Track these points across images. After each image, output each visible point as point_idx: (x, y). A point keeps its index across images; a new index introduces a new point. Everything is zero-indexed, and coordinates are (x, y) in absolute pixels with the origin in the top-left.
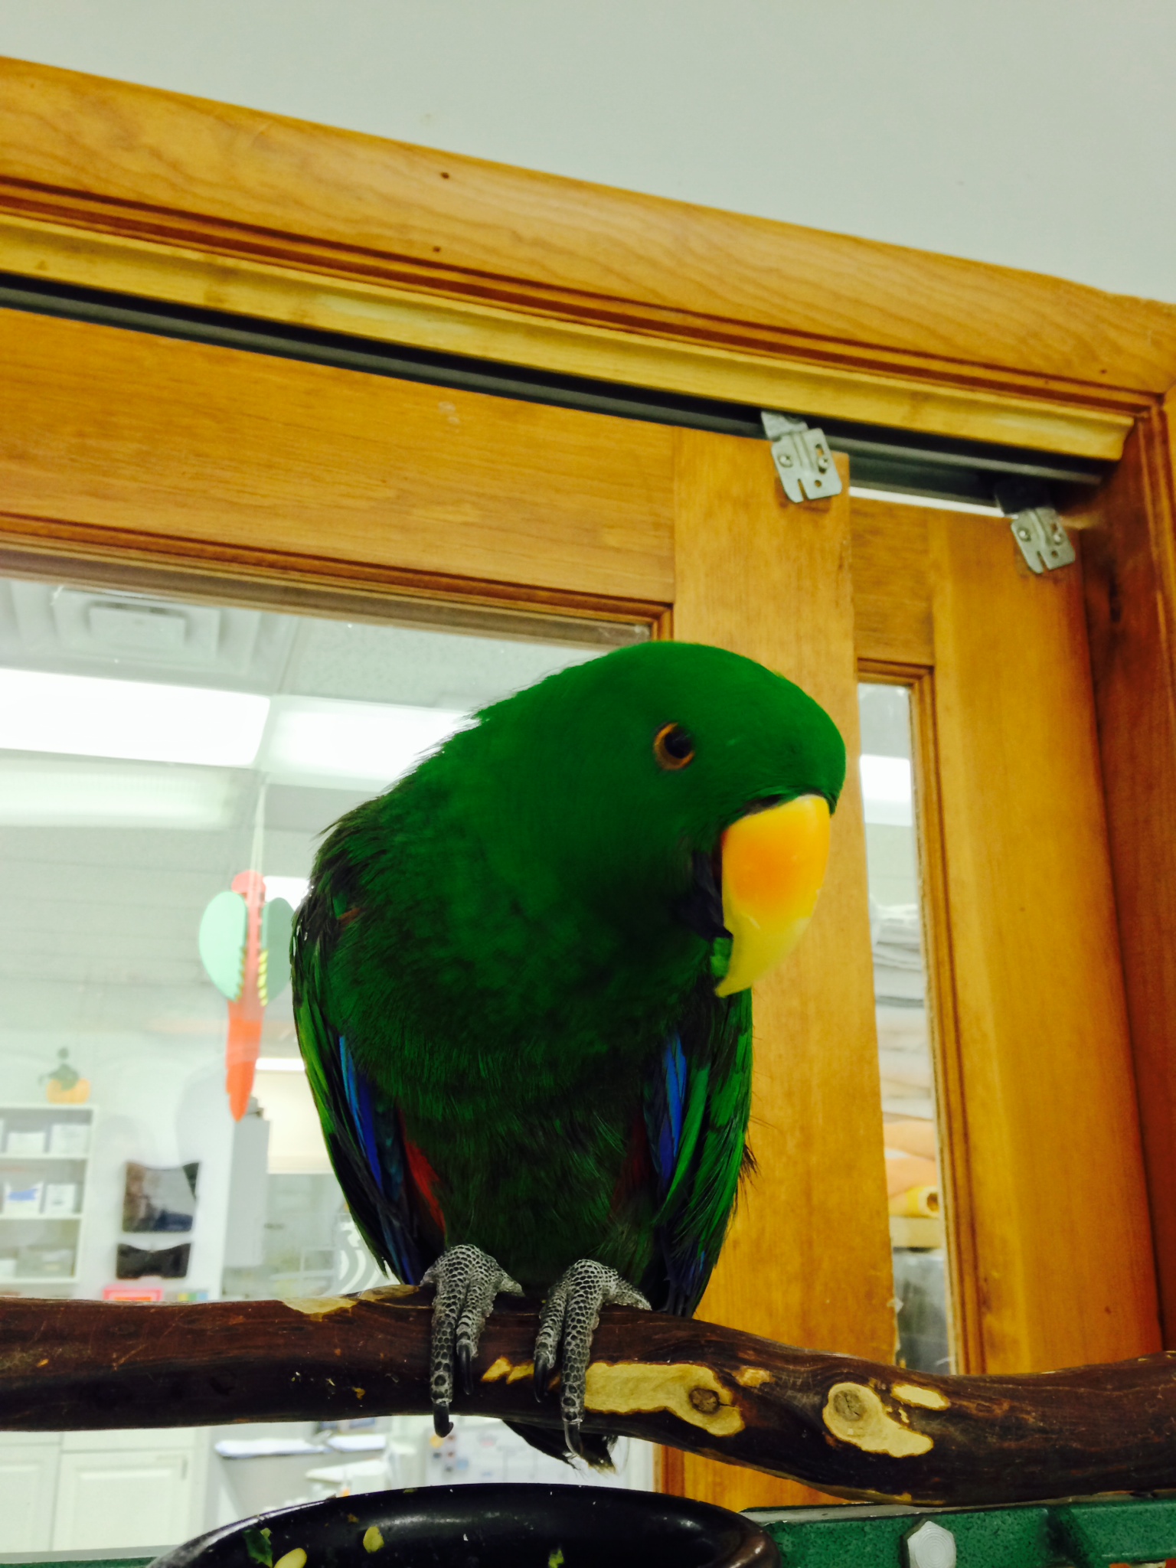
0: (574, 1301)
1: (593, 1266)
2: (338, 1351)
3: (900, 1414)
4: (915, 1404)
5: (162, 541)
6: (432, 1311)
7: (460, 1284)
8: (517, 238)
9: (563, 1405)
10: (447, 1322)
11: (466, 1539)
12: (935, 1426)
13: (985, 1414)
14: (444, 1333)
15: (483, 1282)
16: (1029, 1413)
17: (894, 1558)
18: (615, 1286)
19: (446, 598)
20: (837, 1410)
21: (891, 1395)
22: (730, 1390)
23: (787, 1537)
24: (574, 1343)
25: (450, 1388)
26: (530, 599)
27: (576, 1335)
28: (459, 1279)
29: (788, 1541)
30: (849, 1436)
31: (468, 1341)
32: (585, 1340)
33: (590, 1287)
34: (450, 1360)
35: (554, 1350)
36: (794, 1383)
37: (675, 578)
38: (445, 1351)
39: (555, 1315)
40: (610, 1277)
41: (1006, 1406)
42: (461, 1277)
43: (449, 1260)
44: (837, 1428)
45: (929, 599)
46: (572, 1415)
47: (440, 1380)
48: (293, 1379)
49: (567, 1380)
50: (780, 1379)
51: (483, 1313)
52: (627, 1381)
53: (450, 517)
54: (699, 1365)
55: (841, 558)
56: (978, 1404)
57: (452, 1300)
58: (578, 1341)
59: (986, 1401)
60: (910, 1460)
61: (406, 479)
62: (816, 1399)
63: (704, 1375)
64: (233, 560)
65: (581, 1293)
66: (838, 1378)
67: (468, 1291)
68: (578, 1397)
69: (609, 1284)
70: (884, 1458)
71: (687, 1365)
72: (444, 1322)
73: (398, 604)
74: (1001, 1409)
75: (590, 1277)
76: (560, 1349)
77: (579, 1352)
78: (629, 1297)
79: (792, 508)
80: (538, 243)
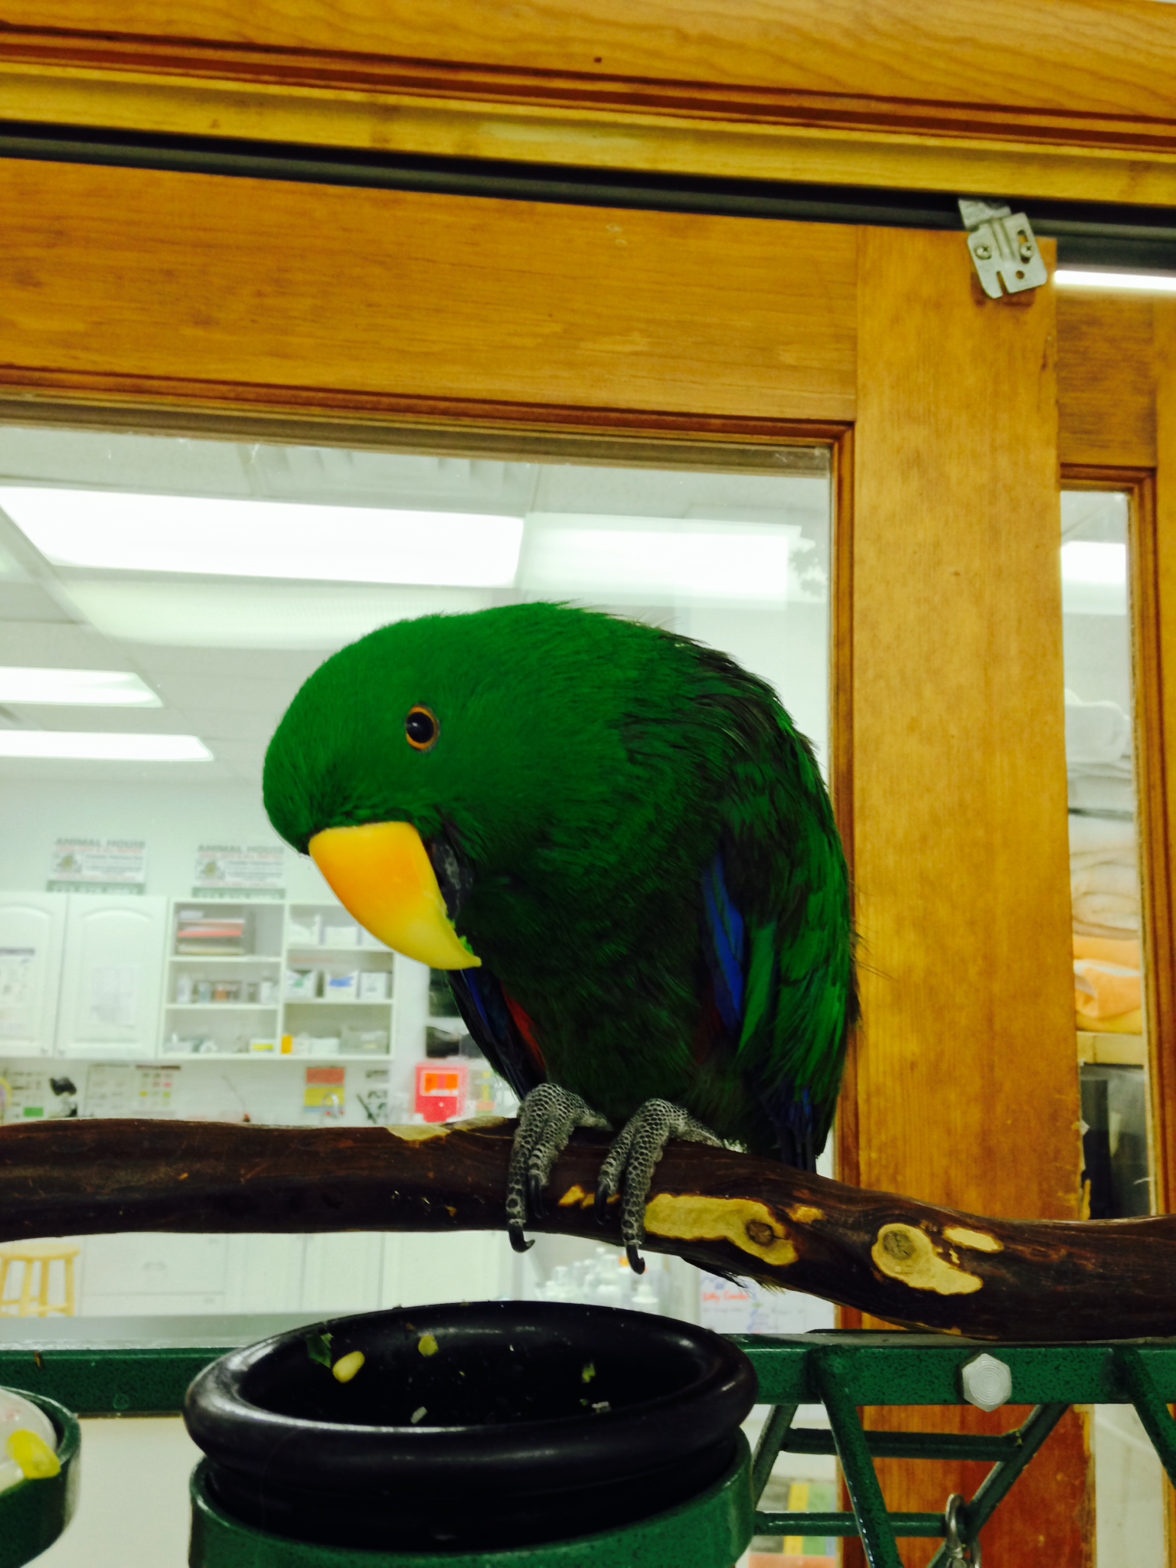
0: (640, 1135)
1: (661, 1105)
2: (431, 1175)
3: (950, 1255)
4: (966, 1246)
5: (340, 396)
6: (512, 1142)
7: (538, 1118)
8: (683, 37)
9: (623, 1227)
10: (521, 1152)
11: (512, 1349)
12: (986, 1267)
13: (1040, 1259)
14: (519, 1162)
15: (561, 1118)
16: (1087, 1259)
17: (950, 1385)
18: (684, 1124)
19: (616, 433)
20: (886, 1248)
21: (943, 1237)
22: (783, 1225)
23: (838, 1360)
24: (634, 1172)
25: (523, 1210)
26: (703, 428)
27: (637, 1165)
28: (538, 1115)
29: (839, 1363)
30: (897, 1273)
31: (537, 1172)
32: (646, 1171)
33: (656, 1124)
34: (523, 1185)
35: (616, 1178)
36: (846, 1222)
37: (856, 394)
38: (519, 1177)
39: (621, 1148)
40: (679, 1116)
41: (1063, 1252)
42: (540, 1113)
43: (533, 1097)
44: (885, 1265)
45: (1152, 393)
46: (630, 1236)
47: (514, 1203)
48: (393, 1197)
49: (627, 1205)
50: (832, 1217)
51: (557, 1147)
52: (690, 1211)
53: (619, 348)
54: (754, 1201)
55: (1045, 357)
56: (1034, 1249)
57: (529, 1133)
58: (639, 1172)
59: (1043, 1246)
60: (957, 1298)
61: (573, 310)
62: (867, 1238)
63: (759, 1210)
64: (408, 410)
65: (648, 1128)
66: (888, 1219)
67: (546, 1125)
68: (636, 1221)
69: (677, 1122)
70: (931, 1295)
71: (744, 1201)
72: (518, 1152)
73: (573, 443)
74: (1058, 1255)
75: (657, 1115)
76: (623, 1179)
77: (639, 1181)
78: (698, 1134)
79: (990, 305)
80: (706, 40)
